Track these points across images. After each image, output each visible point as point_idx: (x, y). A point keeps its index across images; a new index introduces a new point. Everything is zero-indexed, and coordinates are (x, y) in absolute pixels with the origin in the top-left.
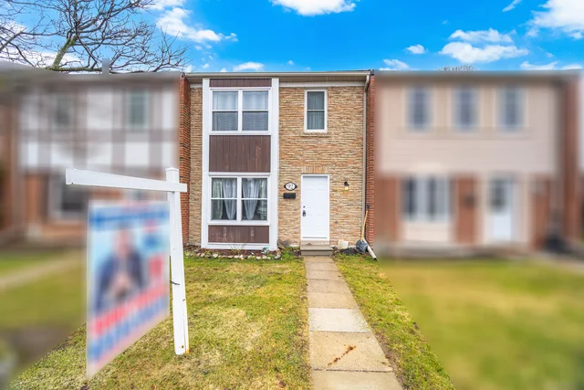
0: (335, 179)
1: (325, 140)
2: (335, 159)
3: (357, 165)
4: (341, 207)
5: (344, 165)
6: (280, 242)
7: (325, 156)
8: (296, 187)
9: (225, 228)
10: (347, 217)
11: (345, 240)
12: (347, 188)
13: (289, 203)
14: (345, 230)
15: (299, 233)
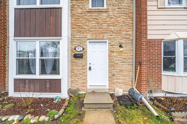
0: (112, 43)
1: (105, 15)
2: (112, 28)
3: (129, 33)
4: (117, 64)
5: (119, 32)
6: (70, 91)
7: (105, 26)
8: (83, 49)
9: (27, 81)
10: (121, 71)
11: (120, 88)
12: (122, 49)
13: (79, 61)
14: (120, 81)
15: (86, 83)
